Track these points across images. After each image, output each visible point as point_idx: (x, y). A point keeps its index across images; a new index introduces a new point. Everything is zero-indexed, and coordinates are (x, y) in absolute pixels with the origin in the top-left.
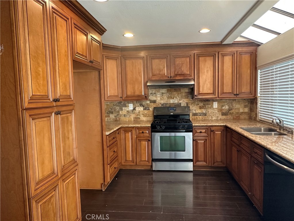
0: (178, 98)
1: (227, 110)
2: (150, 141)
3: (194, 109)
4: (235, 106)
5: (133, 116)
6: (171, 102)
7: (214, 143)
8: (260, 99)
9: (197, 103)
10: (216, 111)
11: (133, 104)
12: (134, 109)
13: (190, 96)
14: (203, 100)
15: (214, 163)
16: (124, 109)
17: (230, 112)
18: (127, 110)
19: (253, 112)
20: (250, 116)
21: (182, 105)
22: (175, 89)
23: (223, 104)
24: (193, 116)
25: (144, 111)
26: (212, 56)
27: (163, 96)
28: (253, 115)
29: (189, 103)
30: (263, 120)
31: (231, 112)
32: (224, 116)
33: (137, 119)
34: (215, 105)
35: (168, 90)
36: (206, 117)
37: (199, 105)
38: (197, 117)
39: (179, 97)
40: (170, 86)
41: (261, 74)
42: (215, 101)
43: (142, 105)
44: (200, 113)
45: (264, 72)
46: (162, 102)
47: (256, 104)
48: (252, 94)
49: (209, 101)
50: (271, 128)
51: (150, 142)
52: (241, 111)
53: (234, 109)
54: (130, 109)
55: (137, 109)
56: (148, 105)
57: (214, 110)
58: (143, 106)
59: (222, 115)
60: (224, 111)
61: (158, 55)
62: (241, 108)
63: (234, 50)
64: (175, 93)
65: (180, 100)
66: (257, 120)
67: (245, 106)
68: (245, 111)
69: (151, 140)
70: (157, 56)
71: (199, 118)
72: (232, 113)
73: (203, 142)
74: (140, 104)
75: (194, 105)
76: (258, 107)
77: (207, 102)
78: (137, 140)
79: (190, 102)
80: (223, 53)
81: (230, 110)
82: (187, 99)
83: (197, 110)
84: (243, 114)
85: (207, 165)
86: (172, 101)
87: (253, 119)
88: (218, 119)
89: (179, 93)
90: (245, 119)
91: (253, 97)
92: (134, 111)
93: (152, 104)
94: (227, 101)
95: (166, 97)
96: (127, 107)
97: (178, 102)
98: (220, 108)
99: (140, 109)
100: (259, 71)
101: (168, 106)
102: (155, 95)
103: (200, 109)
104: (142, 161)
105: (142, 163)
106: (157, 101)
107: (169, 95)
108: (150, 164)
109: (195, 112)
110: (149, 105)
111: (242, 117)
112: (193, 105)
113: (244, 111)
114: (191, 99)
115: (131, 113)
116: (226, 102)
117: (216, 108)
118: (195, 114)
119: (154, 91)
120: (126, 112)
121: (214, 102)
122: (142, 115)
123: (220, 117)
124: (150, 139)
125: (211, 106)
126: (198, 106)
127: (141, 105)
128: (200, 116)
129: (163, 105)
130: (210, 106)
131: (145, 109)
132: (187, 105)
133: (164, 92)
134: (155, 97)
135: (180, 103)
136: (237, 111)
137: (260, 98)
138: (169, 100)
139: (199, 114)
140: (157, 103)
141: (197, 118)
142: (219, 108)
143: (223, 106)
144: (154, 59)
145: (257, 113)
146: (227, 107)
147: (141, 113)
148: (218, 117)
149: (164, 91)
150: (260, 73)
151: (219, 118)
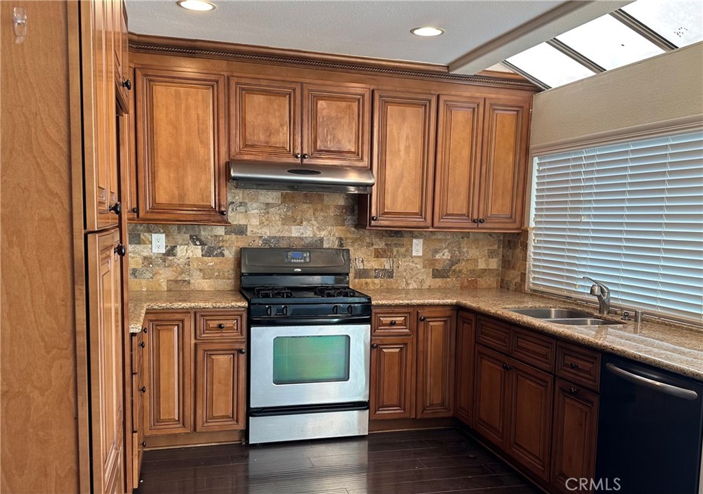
0: (314, 223)
1: (447, 261)
2: (243, 353)
3: (362, 257)
4: (467, 252)
5: (164, 276)
6: (293, 235)
7: (425, 352)
8: (536, 235)
9: (368, 240)
10: (418, 266)
11: (167, 236)
12: (171, 251)
13: (349, 217)
14: (385, 234)
15: (424, 409)
16: (134, 252)
17: (453, 268)
18: (146, 254)
19: (514, 268)
20: (502, 280)
21: (326, 245)
22: (306, 195)
23: (437, 245)
24: (355, 278)
25: (206, 258)
26: (421, 105)
27: (268, 213)
28: (513, 276)
29: (346, 239)
30: (542, 289)
31: (456, 267)
32: (437, 280)
33: (180, 284)
34: (418, 247)
35: (284, 197)
36: (391, 282)
37: (375, 247)
38: (368, 280)
39: (316, 219)
40: (293, 185)
41: (541, 168)
42: (417, 237)
43: (198, 239)
44: (376, 270)
45: (550, 163)
46: (267, 232)
47: (525, 247)
48: (515, 222)
49: (402, 236)
50: (573, 309)
51: (243, 357)
52: (482, 265)
53: (463, 259)
54: (155, 250)
55: (181, 251)
56: (219, 242)
57: (413, 262)
58: (202, 244)
59: (434, 276)
60: (439, 267)
61: (264, 83)
62: (483, 259)
63: (477, 95)
64: (305, 206)
65: (320, 229)
66: (526, 289)
67: (492, 254)
68: (490, 267)
69: (245, 351)
70: (260, 85)
71: (374, 283)
72: (460, 271)
73: (398, 350)
74: (191, 237)
75: (362, 246)
76: (530, 256)
77: (395, 240)
78: (200, 353)
79: (349, 235)
80: (448, 101)
81: (454, 262)
82: (340, 228)
83: (369, 262)
84: (486, 273)
85: (407, 415)
86: (295, 232)
87: (512, 287)
88: (423, 288)
89: (319, 207)
90: (489, 289)
91: (518, 229)
92: (170, 258)
93: (233, 236)
94: (448, 237)
95: (277, 218)
96: (144, 243)
97: (315, 235)
98: (429, 256)
99: (189, 252)
100: (536, 160)
101: (283, 244)
102: (242, 209)
103: (378, 257)
104: (213, 418)
105: (213, 425)
106: (249, 229)
107: (287, 211)
108: (241, 426)
109: (362, 267)
110: (223, 241)
111: (483, 282)
112: (356, 246)
113: (487, 265)
114: (353, 229)
115: (158, 265)
116: (446, 240)
117: (418, 257)
118: (362, 274)
119: (241, 195)
120: (141, 262)
121: (414, 240)
122: (197, 274)
123: (429, 282)
124: (243, 347)
125: (407, 250)
126: (372, 248)
127: (195, 239)
128: (375, 277)
129: (266, 241)
130: (403, 250)
131: (208, 253)
132: (341, 245)
133: (270, 201)
134: (241, 216)
135: (321, 240)
136: (471, 267)
137: (534, 232)
138: (286, 227)
139: (373, 273)
140: (248, 234)
141: (366, 283)
142: (426, 258)
143: (436, 251)
144: (252, 92)
145: (527, 272)
146: (446, 254)
147: (195, 265)
148: (422, 282)
149: (272, 197)
150: (539, 164)
151: (426, 286)
